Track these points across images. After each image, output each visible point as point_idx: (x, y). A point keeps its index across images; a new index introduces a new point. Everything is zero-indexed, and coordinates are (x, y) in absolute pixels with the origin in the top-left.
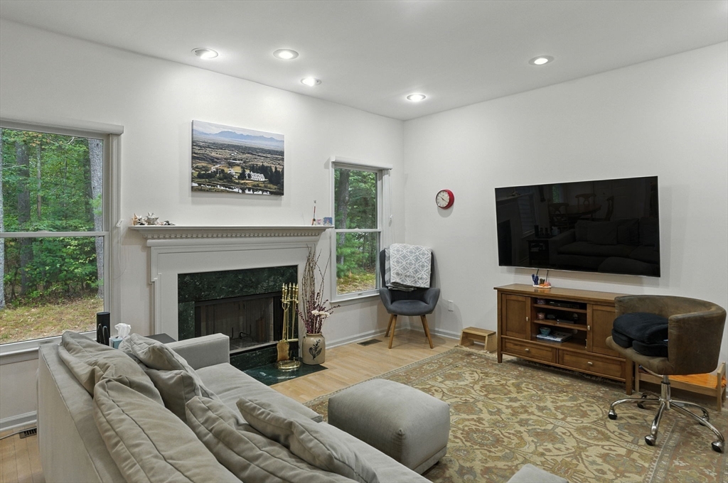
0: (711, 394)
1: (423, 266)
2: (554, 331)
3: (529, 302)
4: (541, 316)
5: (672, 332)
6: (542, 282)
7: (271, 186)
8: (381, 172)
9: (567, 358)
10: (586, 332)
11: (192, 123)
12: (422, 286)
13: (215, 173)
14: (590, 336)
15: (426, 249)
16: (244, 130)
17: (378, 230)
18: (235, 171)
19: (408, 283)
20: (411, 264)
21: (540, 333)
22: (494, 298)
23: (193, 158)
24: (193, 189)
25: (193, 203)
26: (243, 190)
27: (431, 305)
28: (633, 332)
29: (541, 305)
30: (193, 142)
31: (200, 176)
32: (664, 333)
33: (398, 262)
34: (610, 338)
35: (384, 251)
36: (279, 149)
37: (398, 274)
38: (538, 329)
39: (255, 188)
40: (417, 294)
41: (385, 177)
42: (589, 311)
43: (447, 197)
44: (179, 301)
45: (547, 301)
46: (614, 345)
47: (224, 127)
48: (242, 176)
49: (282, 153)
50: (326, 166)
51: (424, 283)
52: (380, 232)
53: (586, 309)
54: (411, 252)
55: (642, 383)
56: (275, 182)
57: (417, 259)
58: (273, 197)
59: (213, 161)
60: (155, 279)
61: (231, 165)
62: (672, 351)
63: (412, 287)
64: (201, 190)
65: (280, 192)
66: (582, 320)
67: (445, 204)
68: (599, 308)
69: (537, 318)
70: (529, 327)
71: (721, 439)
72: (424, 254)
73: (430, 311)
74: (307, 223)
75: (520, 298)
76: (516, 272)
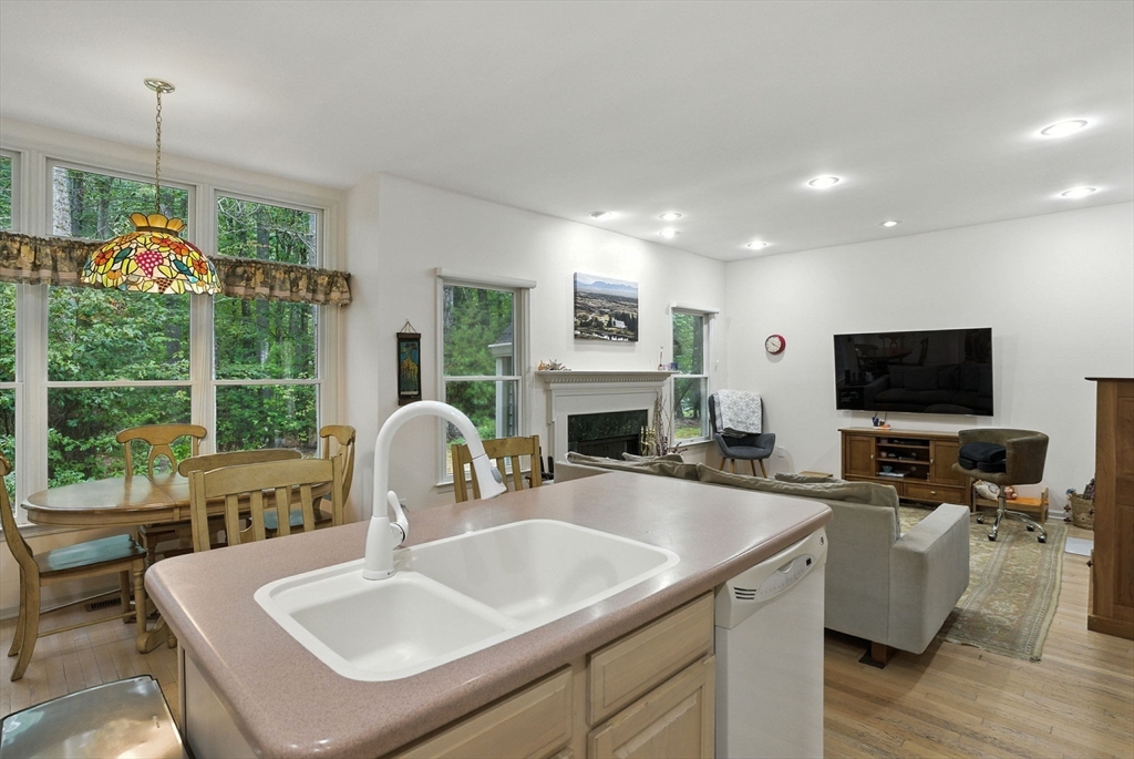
0: (1037, 510)
1: (754, 412)
2: (896, 468)
3: (873, 441)
4: (884, 454)
5: (1009, 452)
6: (882, 424)
7: (629, 332)
8: (708, 315)
9: (911, 490)
10: (928, 466)
11: (575, 276)
12: (754, 432)
13: (591, 321)
14: (932, 469)
15: (755, 394)
16: (610, 279)
17: (705, 375)
18: (604, 319)
19: (741, 428)
20: (742, 410)
21: (882, 471)
22: (838, 438)
23: (576, 308)
24: (576, 336)
25: (576, 349)
26: (610, 337)
27: (768, 450)
28: (977, 456)
29: (885, 443)
30: (575, 293)
31: (582, 325)
32: (1003, 454)
33: (729, 408)
34: (956, 465)
35: (712, 398)
36: (634, 297)
37: (731, 420)
38: (881, 466)
39: (618, 335)
40: (749, 440)
41: (712, 321)
42: (931, 448)
43: (777, 342)
44: (569, 441)
45: (891, 440)
46: (961, 469)
47: (597, 278)
48: (610, 324)
49: (636, 301)
50: (667, 313)
51: (756, 430)
52: (706, 378)
53: (928, 445)
54: (741, 398)
55: (978, 506)
56: (631, 330)
57: (747, 405)
58: (630, 343)
59: (590, 310)
60: (554, 419)
61: (602, 313)
62: (1009, 466)
63: (742, 433)
64: (582, 338)
65: (635, 339)
66: (925, 455)
67: (776, 349)
68: (941, 443)
69: (880, 456)
70: (873, 465)
71: (1045, 534)
72: (753, 400)
73: (767, 456)
74: (654, 369)
75: (865, 439)
76: (853, 416)
